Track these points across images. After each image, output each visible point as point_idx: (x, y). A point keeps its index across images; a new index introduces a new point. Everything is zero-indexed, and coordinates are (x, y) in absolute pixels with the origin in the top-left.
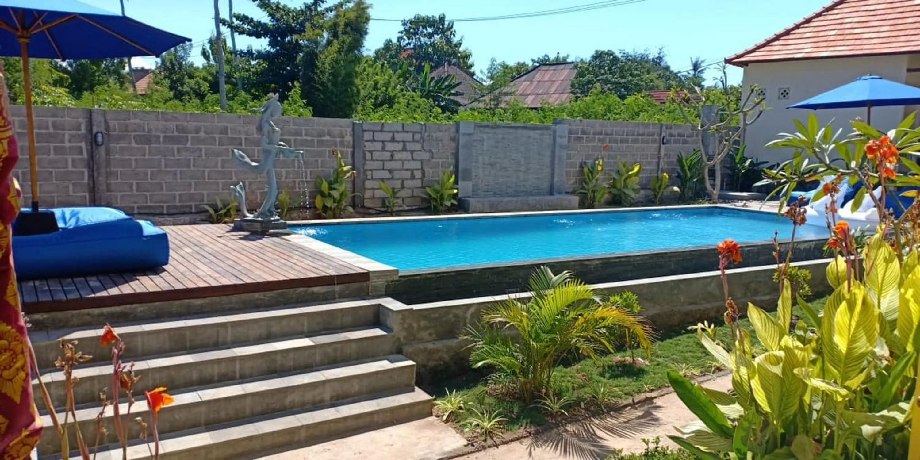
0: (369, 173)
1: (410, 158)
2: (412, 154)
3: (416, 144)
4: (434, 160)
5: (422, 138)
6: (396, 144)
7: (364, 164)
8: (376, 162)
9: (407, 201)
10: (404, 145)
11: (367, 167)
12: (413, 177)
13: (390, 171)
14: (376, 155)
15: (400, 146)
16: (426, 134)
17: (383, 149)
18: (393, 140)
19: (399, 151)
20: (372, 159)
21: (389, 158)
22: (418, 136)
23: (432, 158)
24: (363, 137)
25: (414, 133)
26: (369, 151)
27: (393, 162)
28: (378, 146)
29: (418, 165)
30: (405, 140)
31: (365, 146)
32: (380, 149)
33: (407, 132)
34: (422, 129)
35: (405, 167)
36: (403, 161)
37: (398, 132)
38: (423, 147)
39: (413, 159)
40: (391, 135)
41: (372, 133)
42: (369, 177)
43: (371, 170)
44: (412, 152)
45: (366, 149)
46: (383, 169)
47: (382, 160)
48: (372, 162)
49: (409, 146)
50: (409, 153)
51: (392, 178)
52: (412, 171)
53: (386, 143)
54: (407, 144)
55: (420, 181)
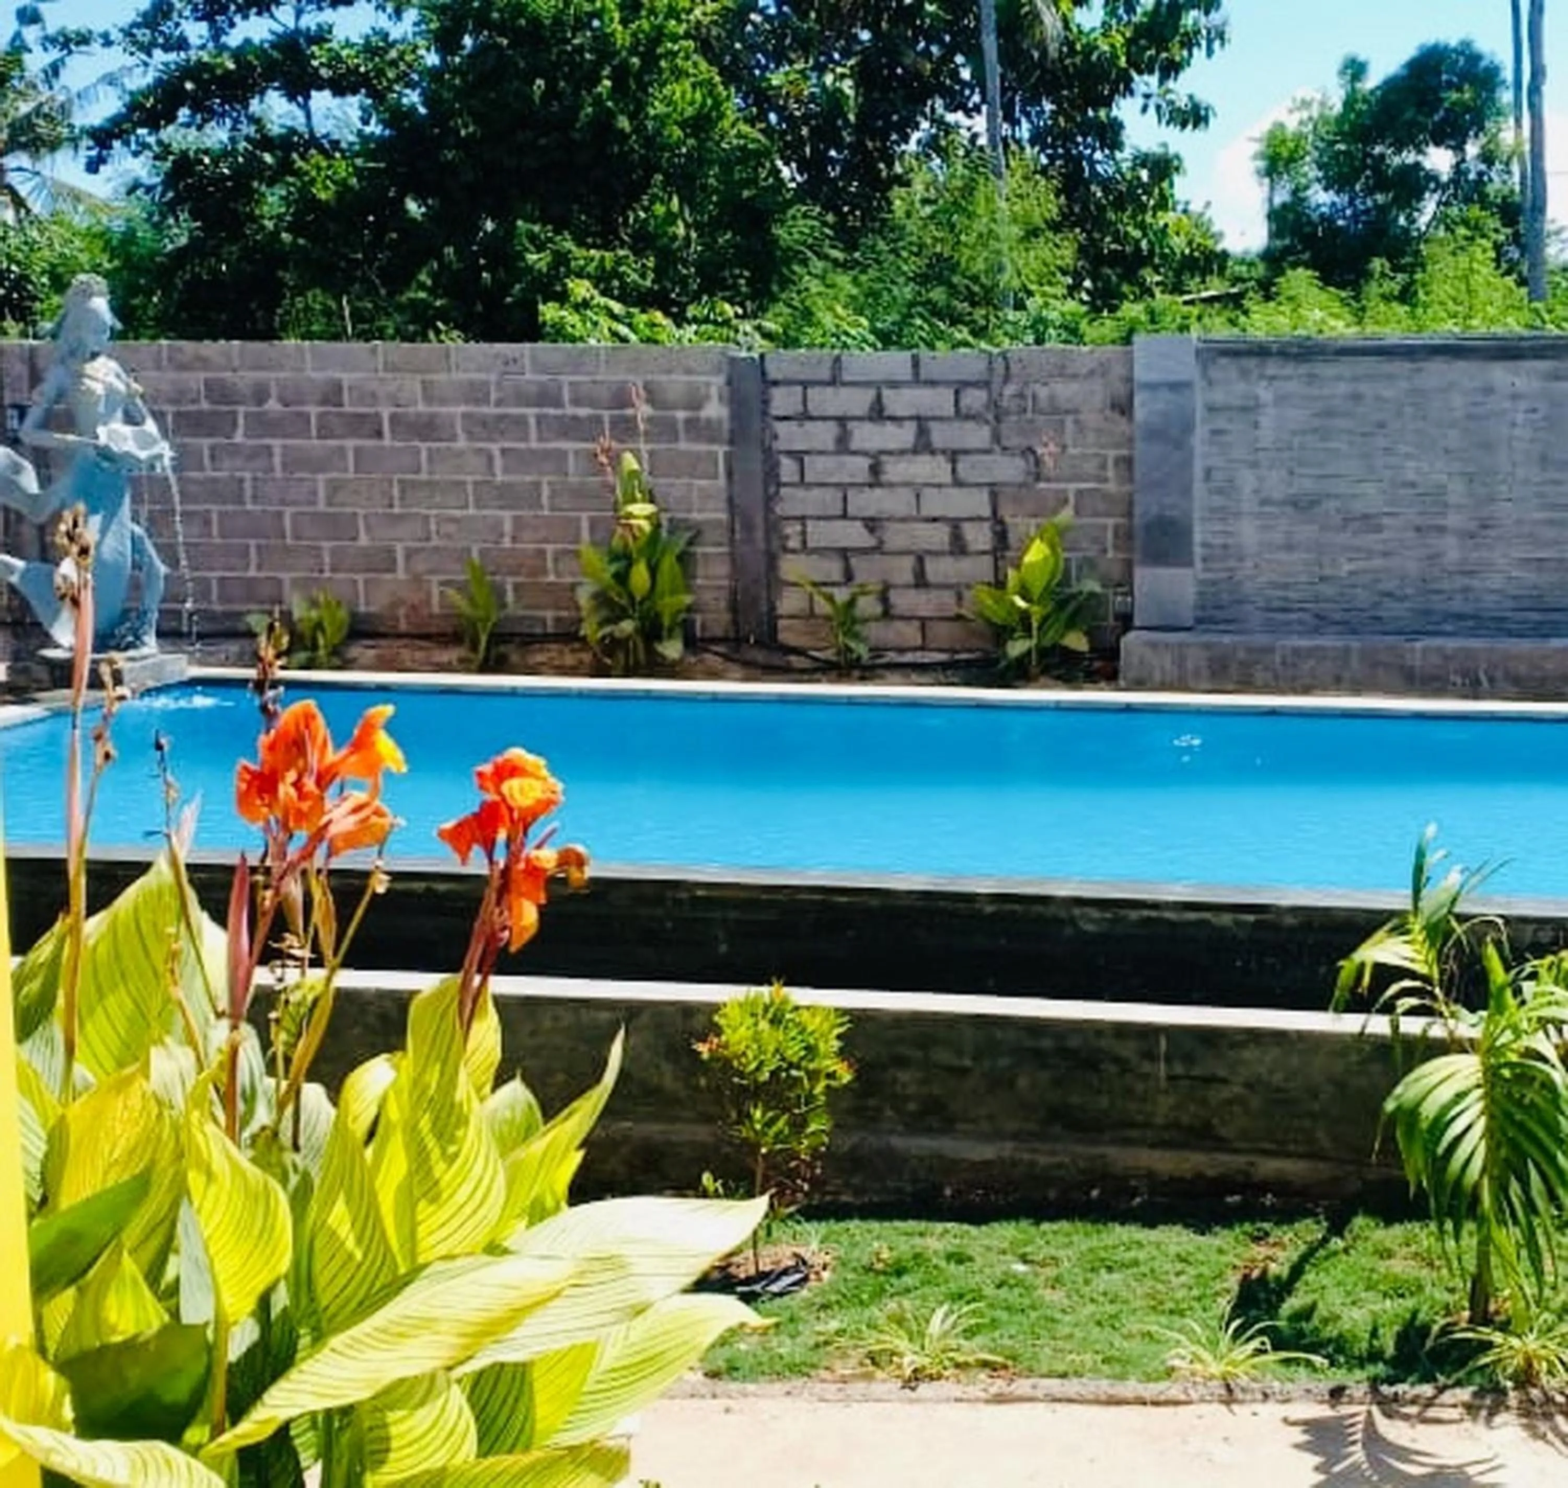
0: (792, 529)
1: (947, 478)
2: (954, 462)
3: (970, 425)
4: (1042, 485)
5: (994, 404)
6: (890, 427)
7: (769, 501)
8: (816, 492)
9: (942, 632)
10: (922, 431)
11: (780, 509)
12: (959, 547)
13: (872, 524)
14: (817, 468)
15: (905, 435)
16: (1010, 390)
17: (843, 445)
18: (878, 413)
19: (902, 452)
20: (801, 482)
21: (864, 476)
22: (974, 399)
23: (1038, 478)
24: (766, 402)
25: (960, 387)
26: (789, 453)
27: (878, 492)
28: (825, 435)
29: (979, 503)
30: (923, 413)
31: (776, 437)
32: (831, 446)
33: (932, 383)
34: (990, 369)
35: (926, 512)
36: (917, 490)
37: (894, 385)
38: (996, 437)
39: (958, 483)
40: (871, 394)
41: (799, 389)
42: (793, 543)
43: (802, 519)
44: (954, 456)
45: (780, 445)
46: (844, 516)
47: (837, 485)
48: (800, 493)
49: (940, 435)
50: (941, 458)
51: (878, 549)
52: (955, 524)
53: (851, 425)
54: (933, 425)
55: (988, 560)
